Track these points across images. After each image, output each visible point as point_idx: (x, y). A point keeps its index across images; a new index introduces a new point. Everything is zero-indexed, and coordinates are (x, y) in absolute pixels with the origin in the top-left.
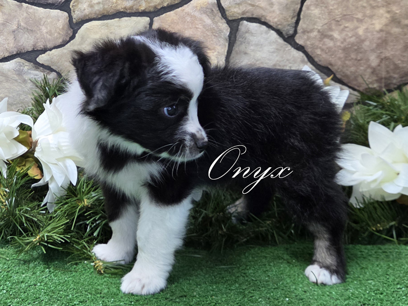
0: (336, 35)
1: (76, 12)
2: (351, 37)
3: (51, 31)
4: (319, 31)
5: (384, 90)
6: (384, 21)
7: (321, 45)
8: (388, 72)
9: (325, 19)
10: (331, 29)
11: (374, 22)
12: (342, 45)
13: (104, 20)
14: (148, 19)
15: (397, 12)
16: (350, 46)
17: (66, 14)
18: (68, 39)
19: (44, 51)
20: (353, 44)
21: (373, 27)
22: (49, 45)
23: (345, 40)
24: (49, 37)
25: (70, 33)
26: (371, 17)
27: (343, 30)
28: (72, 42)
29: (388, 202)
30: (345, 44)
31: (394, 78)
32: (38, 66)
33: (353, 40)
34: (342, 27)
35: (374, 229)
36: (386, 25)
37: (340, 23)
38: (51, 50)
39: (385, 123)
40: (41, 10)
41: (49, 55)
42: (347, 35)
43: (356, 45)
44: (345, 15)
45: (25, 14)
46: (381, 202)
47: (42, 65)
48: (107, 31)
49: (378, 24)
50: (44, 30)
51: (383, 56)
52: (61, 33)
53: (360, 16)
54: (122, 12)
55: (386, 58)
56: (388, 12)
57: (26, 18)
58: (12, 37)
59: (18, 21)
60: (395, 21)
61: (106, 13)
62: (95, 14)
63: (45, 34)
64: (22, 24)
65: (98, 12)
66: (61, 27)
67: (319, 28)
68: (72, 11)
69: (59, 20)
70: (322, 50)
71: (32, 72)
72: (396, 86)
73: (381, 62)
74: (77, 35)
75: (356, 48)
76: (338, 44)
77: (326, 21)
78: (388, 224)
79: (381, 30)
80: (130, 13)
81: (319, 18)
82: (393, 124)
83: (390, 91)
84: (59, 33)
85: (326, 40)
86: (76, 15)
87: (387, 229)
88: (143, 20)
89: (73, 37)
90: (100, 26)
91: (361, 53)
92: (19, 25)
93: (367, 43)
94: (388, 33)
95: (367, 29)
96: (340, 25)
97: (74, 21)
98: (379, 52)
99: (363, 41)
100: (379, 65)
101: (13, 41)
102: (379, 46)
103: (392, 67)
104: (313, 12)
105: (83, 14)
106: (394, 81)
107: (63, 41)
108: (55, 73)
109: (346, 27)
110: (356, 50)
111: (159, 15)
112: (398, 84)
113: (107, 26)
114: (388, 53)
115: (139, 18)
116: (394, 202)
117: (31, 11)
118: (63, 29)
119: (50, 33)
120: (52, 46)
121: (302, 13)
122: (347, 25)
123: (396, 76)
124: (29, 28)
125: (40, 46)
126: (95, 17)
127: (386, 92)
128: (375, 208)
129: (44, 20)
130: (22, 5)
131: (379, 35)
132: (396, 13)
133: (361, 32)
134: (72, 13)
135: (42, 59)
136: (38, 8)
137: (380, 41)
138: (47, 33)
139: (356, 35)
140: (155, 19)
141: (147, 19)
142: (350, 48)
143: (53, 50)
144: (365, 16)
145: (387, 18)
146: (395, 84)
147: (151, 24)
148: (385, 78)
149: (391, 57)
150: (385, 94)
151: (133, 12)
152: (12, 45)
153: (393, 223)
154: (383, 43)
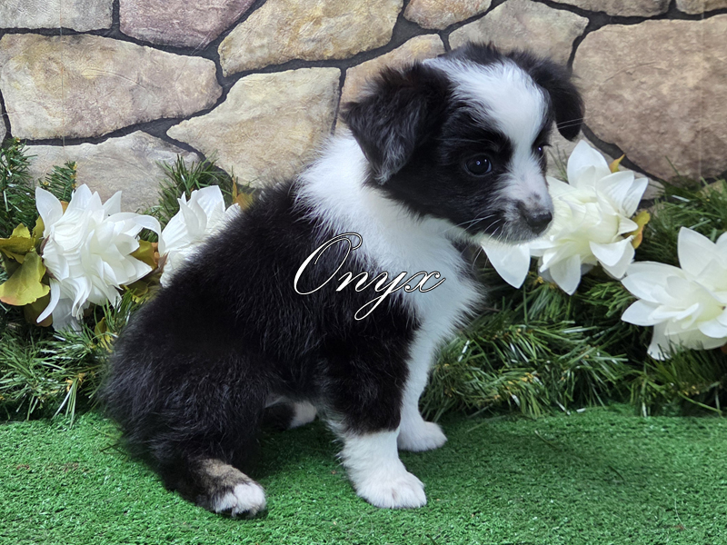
0: (627, 95)
1: (227, 60)
2: (651, 98)
3: (188, 89)
4: (600, 89)
5: (701, 178)
6: (701, 73)
7: (604, 111)
8: (707, 152)
9: (610, 71)
10: (619, 86)
11: (685, 74)
12: (636, 111)
13: (270, 72)
14: (339, 70)
15: (721, 59)
16: (648, 112)
17: (212, 63)
18: (215, 101)
19: (178, 119)
20: (653, 109)
21: (683, 82)
22: (186, 111)
23: (640, 102)
24: (185, 98)
25: (219, 92)
26: (681, 67)
27: (638, 87)
28: (220, 105)
29: (707, 351)
30: (641, 108)
31: (717, 161)
32: (170, 142)
33: (653, 102)
34: (636, 82)
35: (687, 393)
36: (704, 80)
37: (633, 77)
38: (188, 118)
39: (702, 229)
40: (173, 56)
41: (185, 126)
42: (643, 95)
43: (658, 111)
44: (641, 65)
45: (149, 64)
46: (698, 352)
47: (176, 142)
48: (274, 88)
49: (691, 78)
50: (179, 88)
51: (699, 127)
52: (204, 92)
53: (663, 65)
54: (298, 59)
55: (705, 131)
56: (708, 59)
57: (150, 69)
58: (129, 98)
59: (139, 74)
60: (717, 73)
61: (273, 62)
62: (257, 62)
63: (179, 94)
64: (144, 78)
65: (260, 60)
66: (204, 83)
67: (601, 84)
68: (221, 59)
69: (201, 73)
70: (606, 118)
71: (159, 152)
72: (719, 174)
73: (696, 136)
74: (228, 95)
75: (657, 114)
76: (631, 108)
77: (612, 74)
78: (708, 385)
79: (697, 88)
80: (309, 62)
81: (601, 69)
82: (715, 231)
83: (710, 181)
84: (202, 93)
85: (611, 102)
86: (228, 65)
87: (707, 393)
88: (331, 73)
89: (222, 99)
90: (263, 82)
91: (665, 122)
92: (139, 81)
93: (675, 107)
94: (707, 91)
95: (675, 85)
96: (633, 80)
97: (224, 73)
98: (692, 120)
99: (668, 104)
100: (693, 142)
101: (130, 104)
102: (692, 112)
103: (713, 144)
104: (592, 59)
105: (238, 63)
106: (717, 166)
107: (208, 105)
108: (195, 154)
109: (642, 83)
110: (657, 118)
111: (355, 65)
112: (723, 170)
113: (275, 82)
114: (706, 122)
115: (324, 69)
116: (717, 350)
117: (158, 58)
118: (207, 85)
119: (187, 92)
120: (191, 112)
121: (575, 62)
122: (643, 80)
123: (718, 157)
124: (156, 85)
125: (172, 112)
126: (256, 67)
127: (705, 183)
128: (688, 361)
129: (178, 72)
130: (144, 49)
131: (693, 96)
132: (721, 61)
133: (665, 90)
134: (222, 62)
135: (175, 132)
136: (168, 53)
137: (694, 104)
138: (183, 92)
139: (659, 96)
140: (349, 70)
141: (336, 71)
142: (649, 114)
143: (192, 119)
144: (671, 65)
145: (705, 68)
146: (718, 171)
147: (342, 79)
148: (703, 161)
149: (712, 129)
150: (703, 185)
151: (315, 59)
152: (128, 111)
153: (716, 384)
154: (700, 107)
